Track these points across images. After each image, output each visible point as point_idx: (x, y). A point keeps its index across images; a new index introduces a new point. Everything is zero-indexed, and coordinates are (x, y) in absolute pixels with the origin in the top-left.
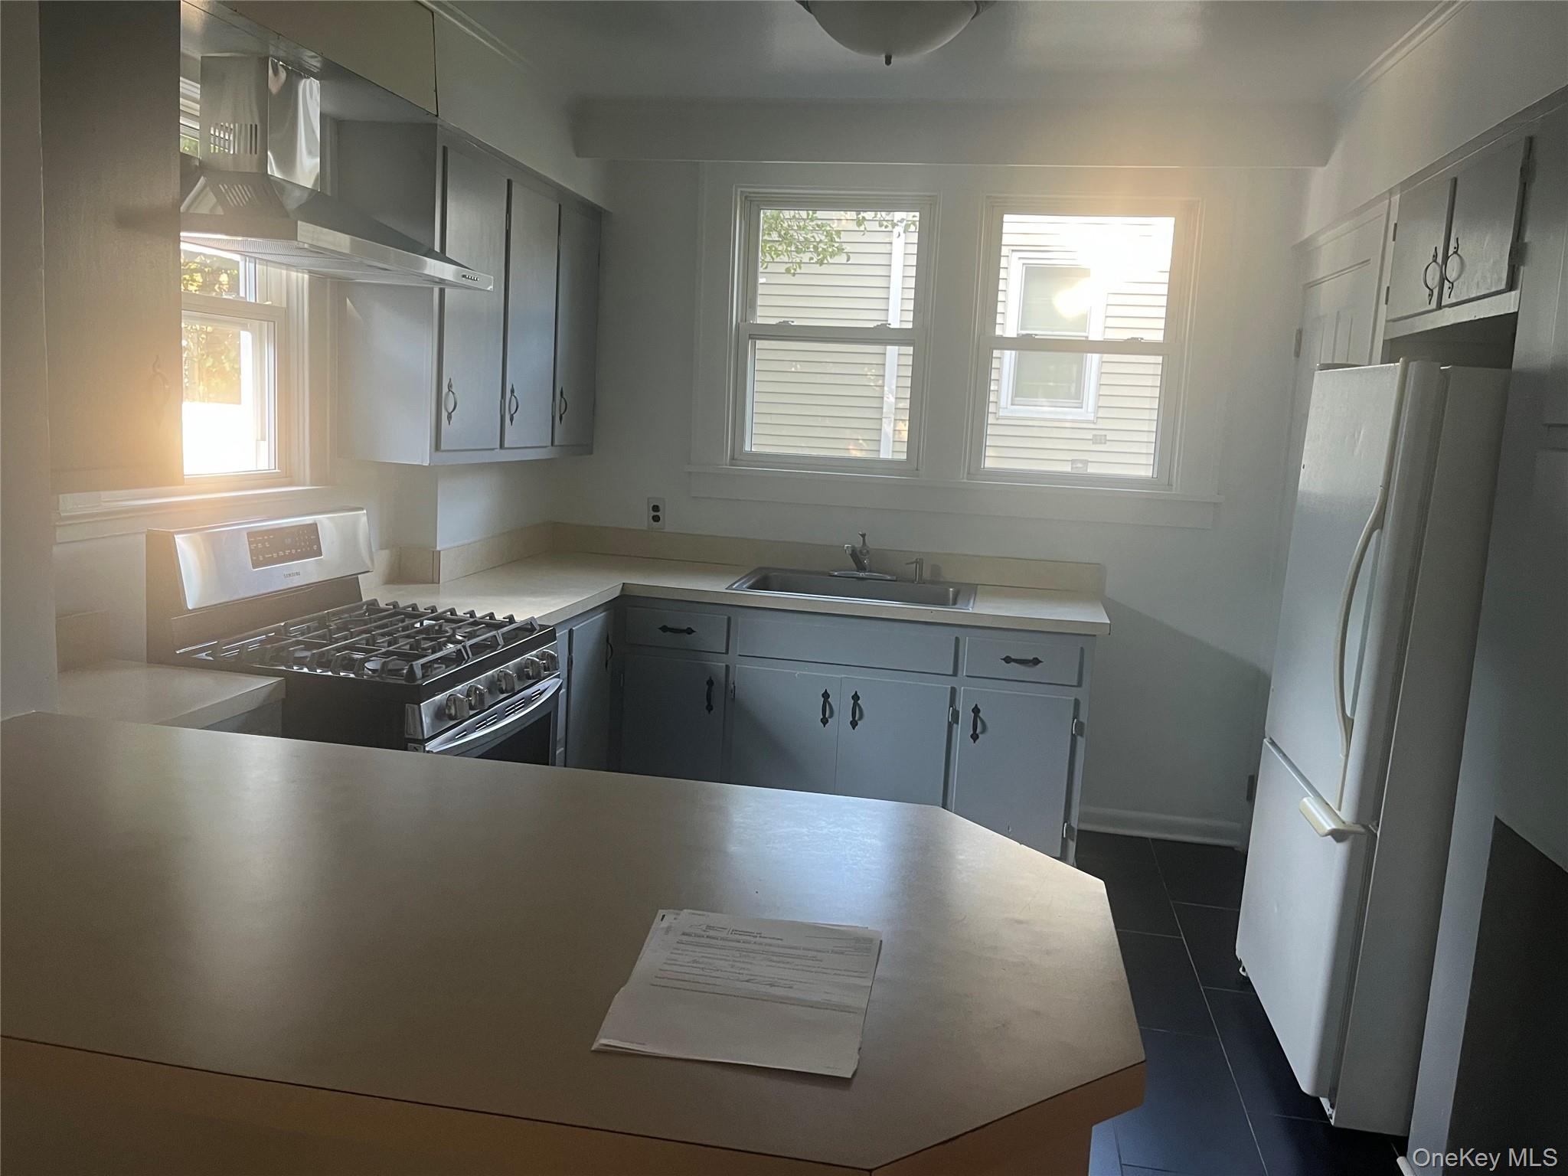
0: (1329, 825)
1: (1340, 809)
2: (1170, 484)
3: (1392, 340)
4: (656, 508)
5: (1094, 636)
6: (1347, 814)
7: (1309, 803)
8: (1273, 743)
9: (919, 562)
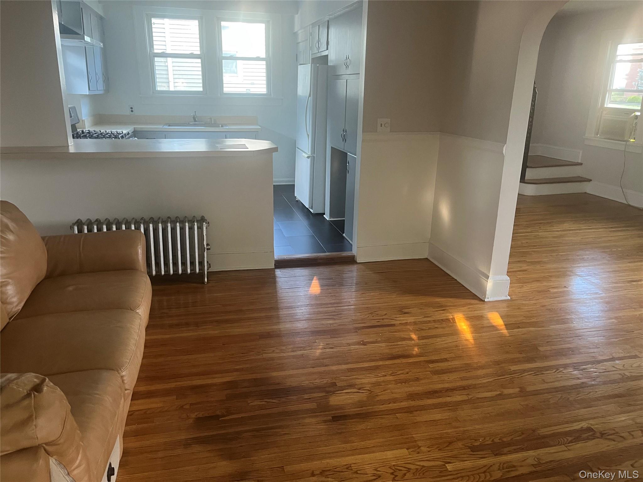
0: (306, 156)
1: (308, 153)
2: (271, 95)
3: (313, 58)
4: (132, 108)
5: (257, 131)
6: (309, 153)
7: (304, 154)
8: (298, 148)
9: (211, 119)
